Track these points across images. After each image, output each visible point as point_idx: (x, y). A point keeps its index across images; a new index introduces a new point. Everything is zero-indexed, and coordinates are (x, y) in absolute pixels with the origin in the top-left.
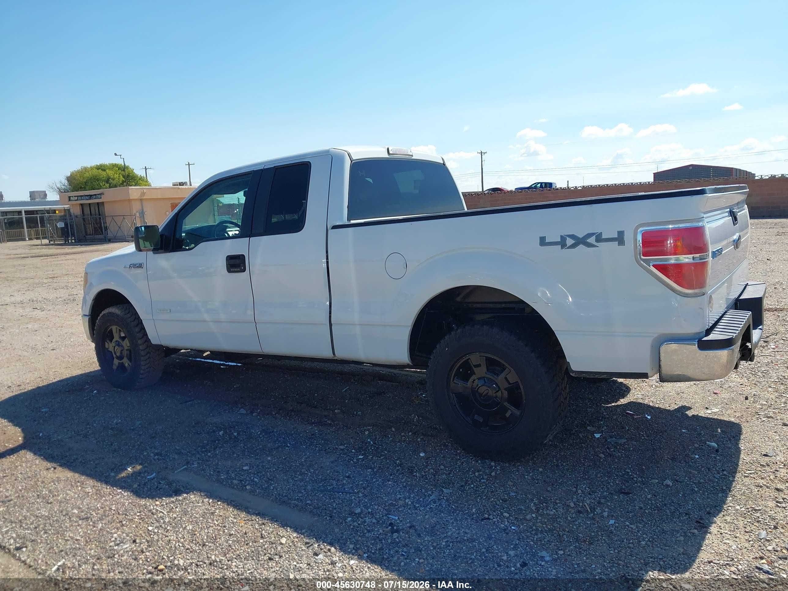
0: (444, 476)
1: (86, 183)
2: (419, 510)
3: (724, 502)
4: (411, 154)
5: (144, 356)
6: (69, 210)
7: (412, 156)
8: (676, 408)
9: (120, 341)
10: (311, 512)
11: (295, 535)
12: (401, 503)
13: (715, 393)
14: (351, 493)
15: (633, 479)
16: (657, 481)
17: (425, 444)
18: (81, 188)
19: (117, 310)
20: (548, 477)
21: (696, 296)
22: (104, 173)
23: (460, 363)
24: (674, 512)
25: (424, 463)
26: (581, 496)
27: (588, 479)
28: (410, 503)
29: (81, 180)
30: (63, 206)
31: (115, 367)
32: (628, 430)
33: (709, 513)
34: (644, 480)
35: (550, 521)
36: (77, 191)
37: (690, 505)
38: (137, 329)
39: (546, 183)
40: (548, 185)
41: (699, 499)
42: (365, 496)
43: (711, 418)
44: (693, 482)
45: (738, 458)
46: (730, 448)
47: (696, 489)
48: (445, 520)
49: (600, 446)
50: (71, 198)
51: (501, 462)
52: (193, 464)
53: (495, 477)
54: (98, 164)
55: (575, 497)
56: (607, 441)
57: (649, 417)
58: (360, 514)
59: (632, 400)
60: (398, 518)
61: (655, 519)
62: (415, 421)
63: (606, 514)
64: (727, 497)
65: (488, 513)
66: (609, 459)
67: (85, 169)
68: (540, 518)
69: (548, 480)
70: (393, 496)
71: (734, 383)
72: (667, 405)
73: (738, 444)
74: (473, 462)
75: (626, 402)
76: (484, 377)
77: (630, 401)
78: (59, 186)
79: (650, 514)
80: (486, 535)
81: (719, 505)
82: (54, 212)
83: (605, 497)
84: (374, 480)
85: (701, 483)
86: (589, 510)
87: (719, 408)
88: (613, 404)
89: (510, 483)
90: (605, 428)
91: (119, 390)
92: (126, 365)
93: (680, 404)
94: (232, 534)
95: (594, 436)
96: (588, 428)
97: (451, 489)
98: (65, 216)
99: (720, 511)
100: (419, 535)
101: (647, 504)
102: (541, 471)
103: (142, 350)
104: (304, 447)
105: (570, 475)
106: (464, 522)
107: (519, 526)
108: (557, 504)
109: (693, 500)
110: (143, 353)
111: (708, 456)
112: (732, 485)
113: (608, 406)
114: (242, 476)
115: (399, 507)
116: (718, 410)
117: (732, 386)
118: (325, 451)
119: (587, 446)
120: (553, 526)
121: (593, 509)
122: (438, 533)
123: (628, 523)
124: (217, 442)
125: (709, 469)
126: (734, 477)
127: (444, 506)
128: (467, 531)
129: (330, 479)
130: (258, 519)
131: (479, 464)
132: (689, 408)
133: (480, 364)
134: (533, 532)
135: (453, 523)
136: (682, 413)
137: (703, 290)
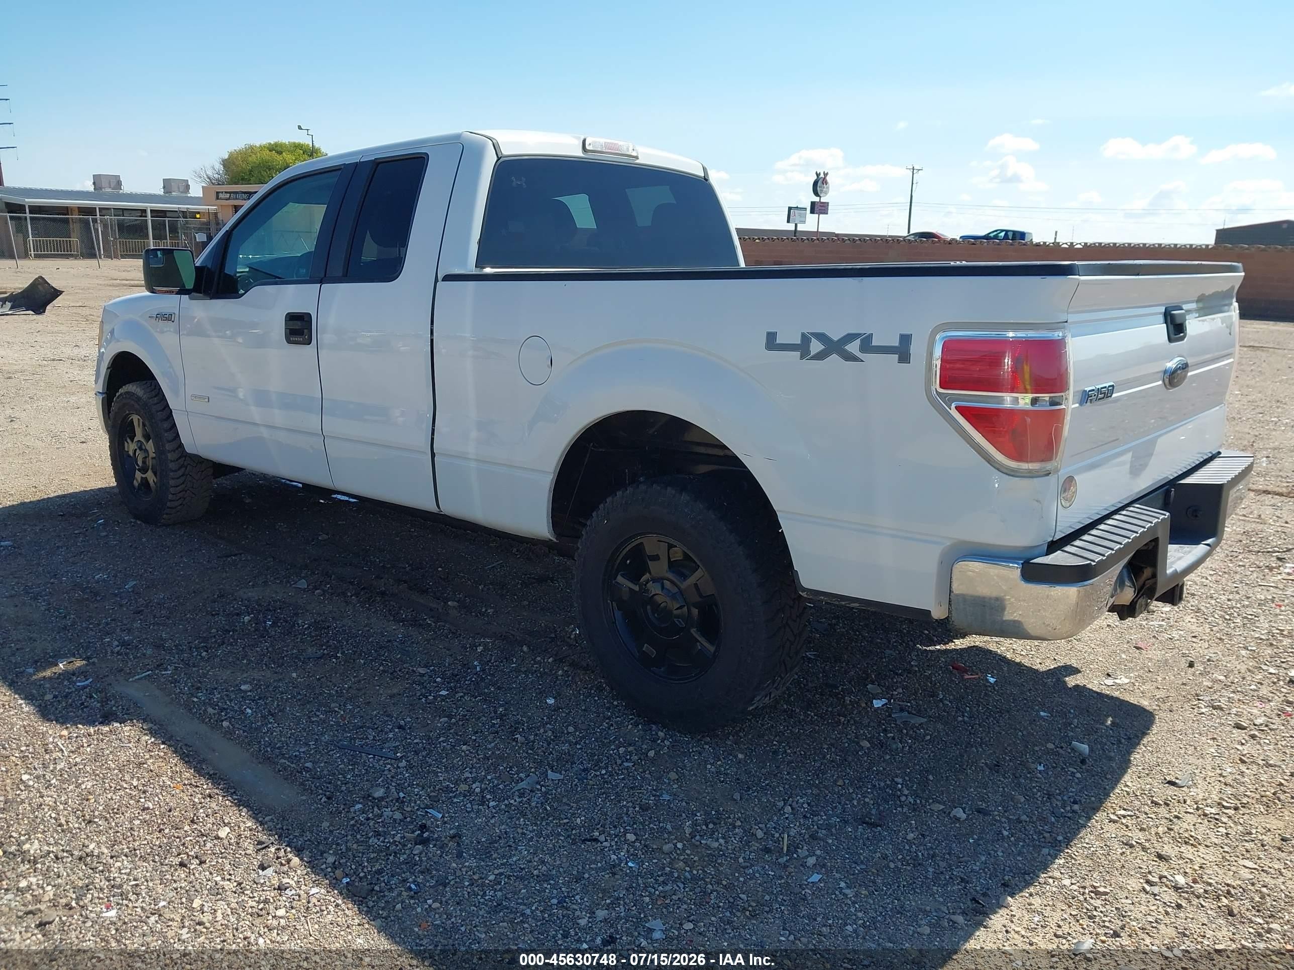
0: (566, 747)
1: (251, 171)
2: (485, 807)
3: (1045, 867)
4: (634, 154)
5: (175, 471)
6: (216, 214)
7: (637, 158)
8: (1052, 667)
9: (143, 440)
10: (302, 784)
11: (249, 824)
12: (463, 787)
13: (1138, 648)
14: (387, 758)
15: (899, 797)
16: (942, 807)
17: (566, 681)
18: (243, 179)
19: (138, 390)
20: (747, 772)
21: (1031, 475)
22: (279, 158)
23: (627, 549)
24: (942, 873)
25: (545, 718)
26: (787, 818)
27: (817, 787)
28: (478, 790)
29: (244, 166)
30: (208, 207)
31: (136, 483)
32: (941, 700)
33: (1005, 885)
34: (918, 801)
35: (704, 861)
36: (236, 183)
37: (978, 864)
38: (166, 425)
39: (1014, 232)
40: (1018, 236)
41: (1000, 854)
42: (410, 766)
43: (1107, 696)
44: (1008, 818)
45: (1117, 781)
46: (1111, 759)
47: (1006, 833)
48: (520, 831)
49: (872, 724)
50: (221, 195)
51: (679, 732)
52: (166, 669)
53: (653, 761)
54: (272, 143)
55: (776, 818)
56: (890, 716)
57: (992, 680)
58: (382, 799)
59: (977, 644)
60: (443, 817)
61: (899, 882)
62: (572, 637)
63: (811, 861)
64: (1056, 858)
65: (601, 829)
66: (876, 753)
67: (251, 149)
68: (688, 852)
69: (744, 778)
70: (457, 773)
71: (1182, 633)
72: (1038, 661)
73: (1129, 753)
74: (630, 726)
75: (964, 646)
76: (663, 579)
77: (973, 644)
78: (210, 173)
79: (897, 870)
80: (575, 873)
81: (1034, 872)
82: (193, 214)
83: (828, 827)
84: (442, 739)
85: (1021, 822)
86: (785, 848)
87: (1130, 678)
88: (938, 647)
89: (673, 775)
90: (900, 690)
91: (139, 522)
92: (151, 482)
93: (1062, 661)
94: (148, 808)
95: (872, 703)
96: (869, 686)
97: (563, 772)
98: (208, 223)
99: (1028, 884)
100: (460, 855)
101: (900, 850)
102: (740, 760)
103: (172, 461)
104: (362, 662)
105: (788, 773)
106: (551, 840)
107: (642, 861)
108: (735, 827)
109: (989, 854)
110: (172, 466)
111: (1063, 769)
112: (1080, 832)
113: (928, 649)
114: (231, 701)
115: (454, 797)
116: (1127, 681)
117: (1177, 637)
118: (391, 674)
119: (849, 721)
120: (704, 871)
121: (794, 847)
122: (495, 856)
123: (843, 884)
124: (231, 633)
125: (1050, 796)
126: (1089, 818)
127: (533, 804)
128: (547, 858)
129: (369, 728)
130: (207, 787)
131: (636, 733)
132: (1076, 671)
133: (657, 555)
134: (661, 879)
135: (531, 839)
136: (1058, 680)
137: (1049, 466)
